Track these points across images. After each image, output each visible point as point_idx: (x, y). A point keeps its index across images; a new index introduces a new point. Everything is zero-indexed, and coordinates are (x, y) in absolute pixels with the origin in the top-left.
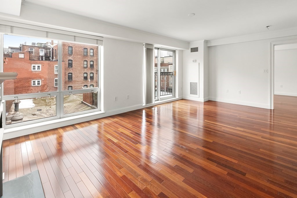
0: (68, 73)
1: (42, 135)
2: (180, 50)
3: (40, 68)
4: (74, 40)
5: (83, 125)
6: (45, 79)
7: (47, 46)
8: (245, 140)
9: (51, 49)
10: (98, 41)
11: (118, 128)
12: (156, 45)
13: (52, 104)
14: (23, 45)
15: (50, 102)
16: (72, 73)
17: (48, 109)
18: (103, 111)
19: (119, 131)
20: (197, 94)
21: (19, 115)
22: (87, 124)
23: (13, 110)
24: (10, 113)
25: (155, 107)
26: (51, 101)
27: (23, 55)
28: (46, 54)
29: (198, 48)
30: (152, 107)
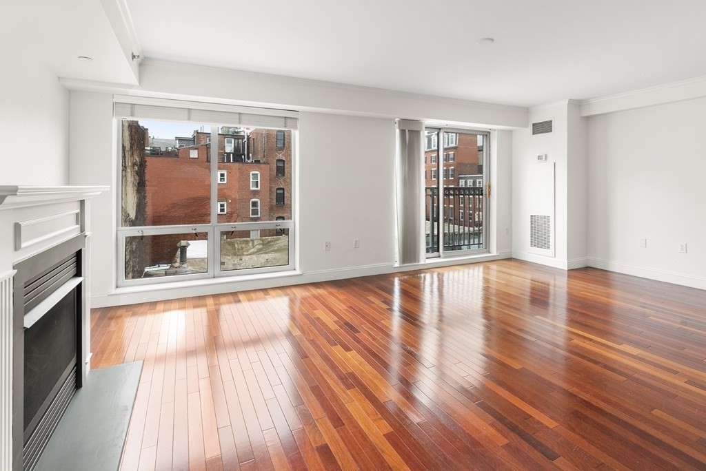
0: (277, 189)
1: (176, 305)
2: (500, 131)
3: (225, 177)
4: (238, 121)
5: (253, 295)
6: (234, 200)
7: (238, 132)
8: (625, 379)
9: (246, 137)
10: (288, 120)
11: (316, 309)
12: (429, 122)
13: (245, 253)
14: (198, 133)
15: (242, 248)
16: (283, 189)
17: (236, 262)
18: (298, 272)
19: (315, 314)
20: (549, 248)
21: (185, 270)
22: (261, 294)
23: (178, 260)
24: (174, 265)
25: (426, 273)
26: (243, 246)
27: (196, 151)
28: (236, 149)
29: (551, 121)
30: (419, 272)
